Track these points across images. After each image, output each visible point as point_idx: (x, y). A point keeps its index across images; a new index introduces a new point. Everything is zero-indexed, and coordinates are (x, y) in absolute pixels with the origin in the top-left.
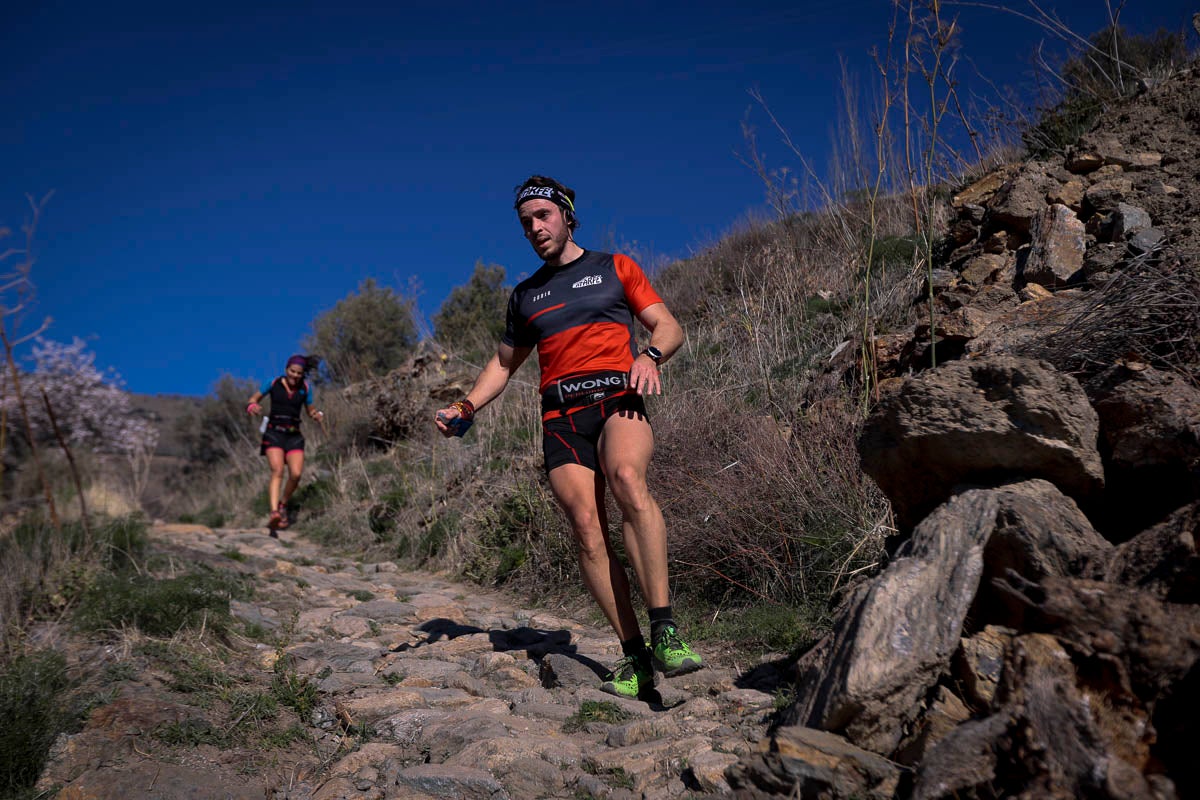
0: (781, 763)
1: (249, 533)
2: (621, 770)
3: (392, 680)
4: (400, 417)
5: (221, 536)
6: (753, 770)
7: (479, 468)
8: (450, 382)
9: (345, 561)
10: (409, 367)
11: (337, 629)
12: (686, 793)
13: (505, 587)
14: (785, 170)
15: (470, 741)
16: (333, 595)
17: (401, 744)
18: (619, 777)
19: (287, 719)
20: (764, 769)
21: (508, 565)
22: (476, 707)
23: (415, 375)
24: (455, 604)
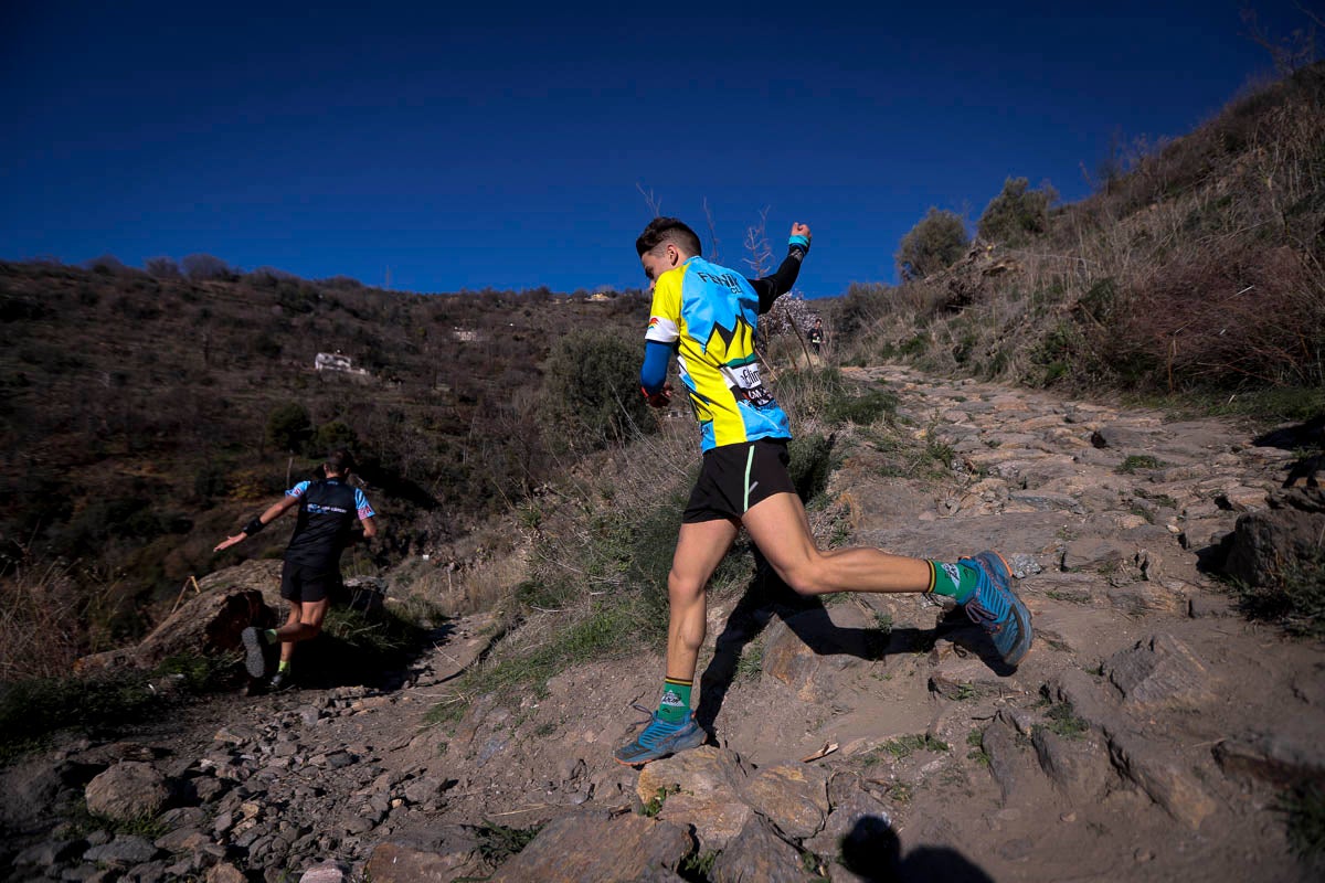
0: (1319, 492)
1: (883, 369)
2: (1166, 496)
3: (992, 445)
4: (966, 291)
5: (869, 372)
6: (1293, 497)
7: (1026, 316)
8: (996, 264)
9: (941, 380)
10: (966, 257)
11: (948, 418)
12: (1221, 511)
13: (1052, 389)
14: (1297, 33)
15: (1053, 478)
16: (941, 399)
17: (1006, 479)
18: (1164, 500)
19: (938, 466)
20: (1303, 497)
21: (1054, 374)
22: (1050, 459)
23: (971, 262)
24: (1019, 401)
